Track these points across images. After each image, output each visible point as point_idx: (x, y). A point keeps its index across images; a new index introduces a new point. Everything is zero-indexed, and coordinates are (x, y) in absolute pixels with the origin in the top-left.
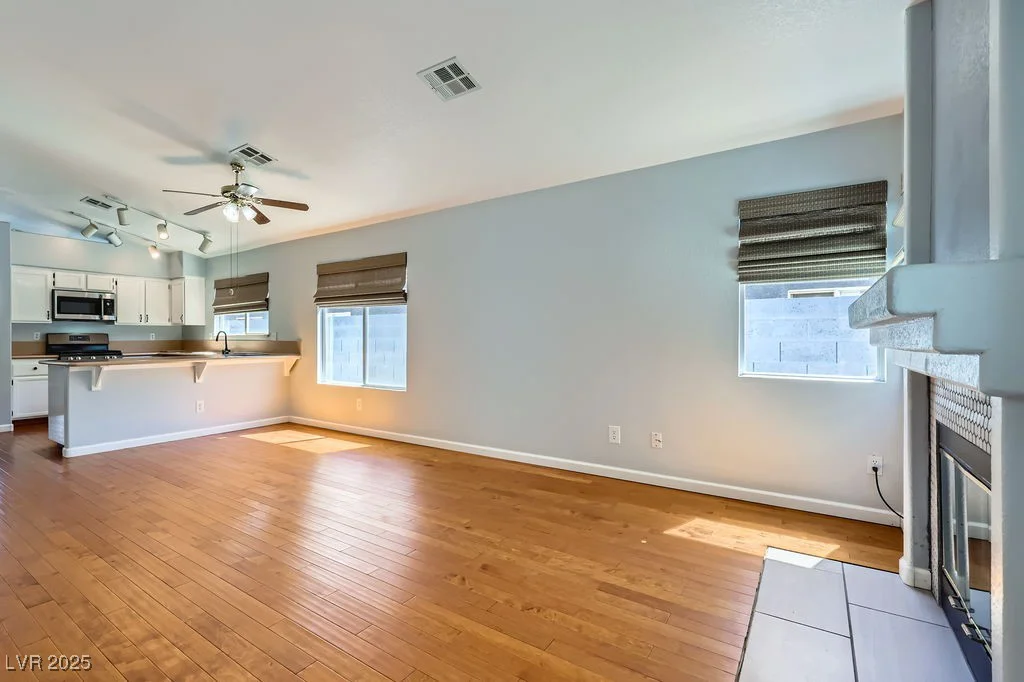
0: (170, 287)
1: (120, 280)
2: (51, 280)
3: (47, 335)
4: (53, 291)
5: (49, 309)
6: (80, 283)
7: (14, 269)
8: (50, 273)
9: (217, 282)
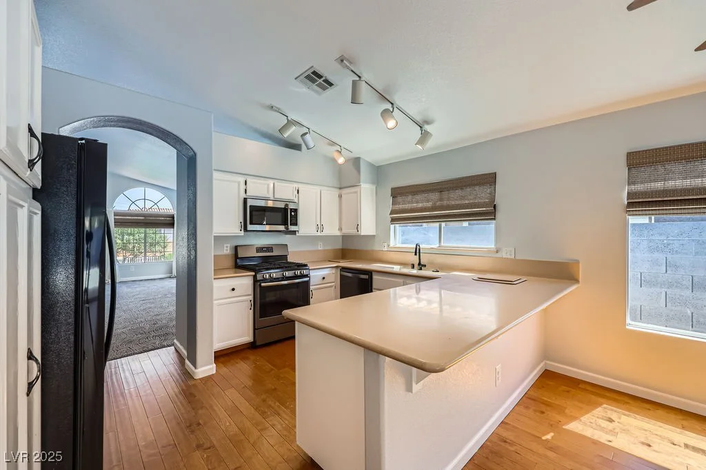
0: (340, 196)
1: (302, 187)
2: (243, 187)
3: (236, 248)
4: (245, 200)
5: (242, 220)
6: (268, 192)
7: (216, 175)
8: (242, 180)
9: (393, 189)
